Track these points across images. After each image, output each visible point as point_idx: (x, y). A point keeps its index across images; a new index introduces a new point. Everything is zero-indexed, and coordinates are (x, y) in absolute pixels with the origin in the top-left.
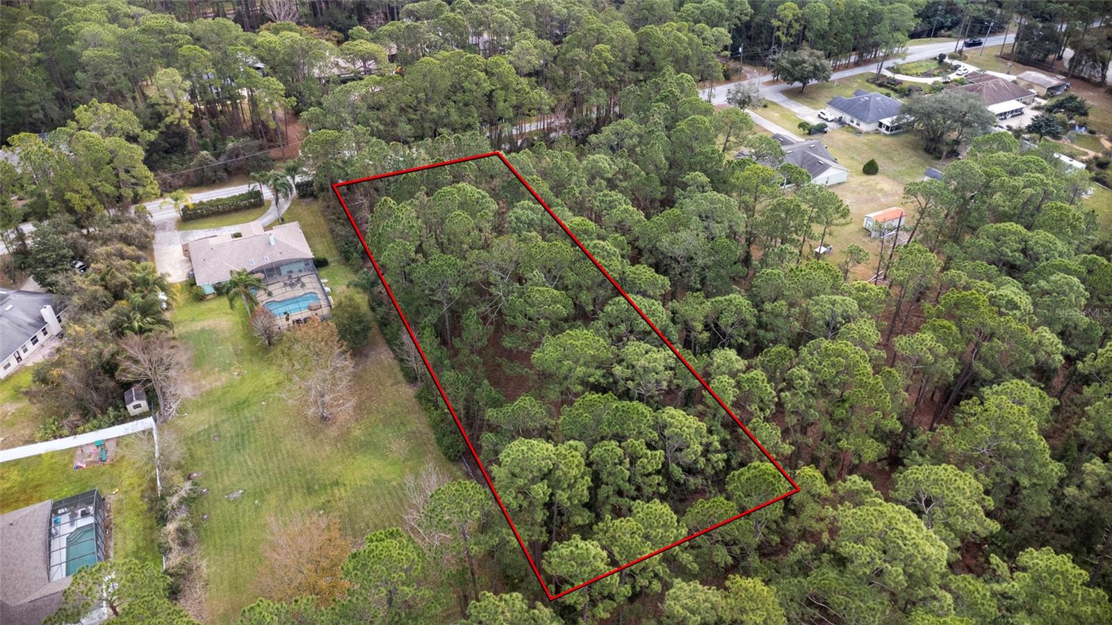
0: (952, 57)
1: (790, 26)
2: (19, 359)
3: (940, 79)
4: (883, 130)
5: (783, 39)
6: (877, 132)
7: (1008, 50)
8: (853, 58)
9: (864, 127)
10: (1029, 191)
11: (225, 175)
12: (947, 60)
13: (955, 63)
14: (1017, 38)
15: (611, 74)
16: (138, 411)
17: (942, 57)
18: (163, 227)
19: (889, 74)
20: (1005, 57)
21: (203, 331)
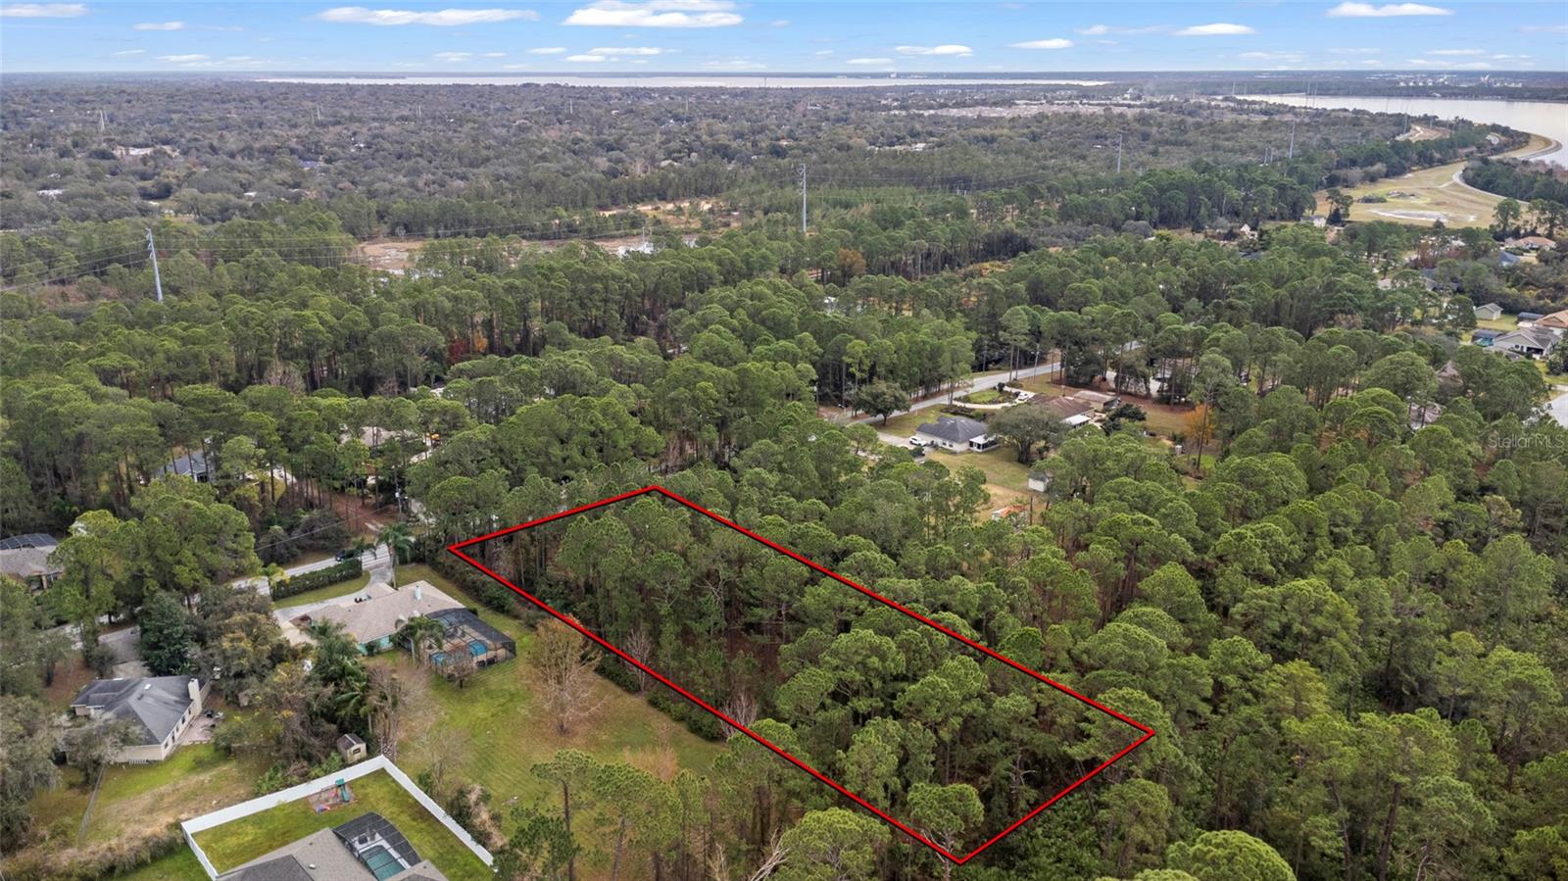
0: (1011, 385)
1: (861, 363)
2: (173, 739)
3: (1007, 404)
4: (975, 448)
5: (858, 375)
6: (970, 451)
7: (1057, 377)
8: (921, 393)
9: (957, 447)
10: (1130, 455)
12: (1006, 388)
13: (1014, 390)
14: (1062, 366)
15: (718, 409)
17: (1001, 386)
19: (959, 404)
20: (1057, 382)
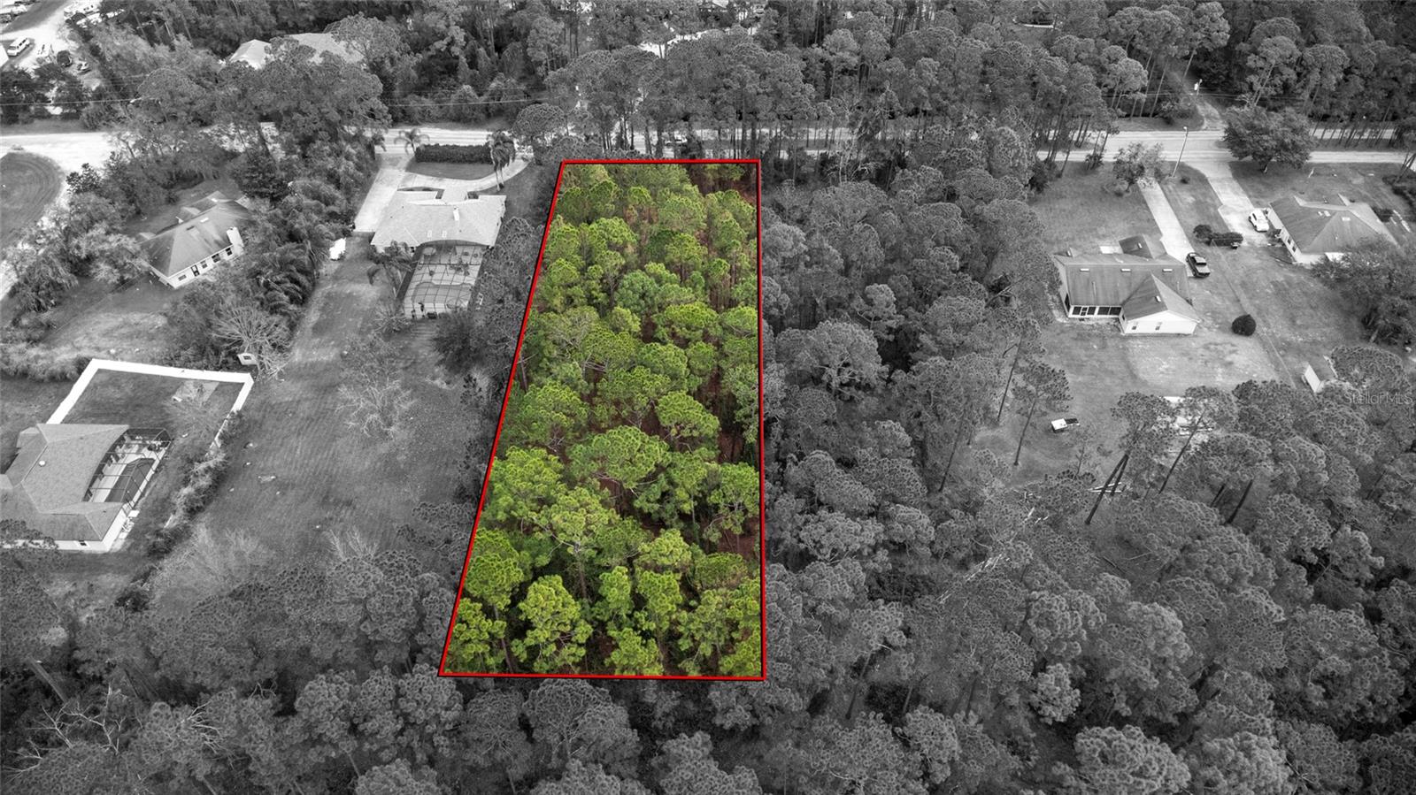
2: (196, 273)
11: (482, 116)
16: (247, 362)
18: (394, 161)
21: (349, 296)
